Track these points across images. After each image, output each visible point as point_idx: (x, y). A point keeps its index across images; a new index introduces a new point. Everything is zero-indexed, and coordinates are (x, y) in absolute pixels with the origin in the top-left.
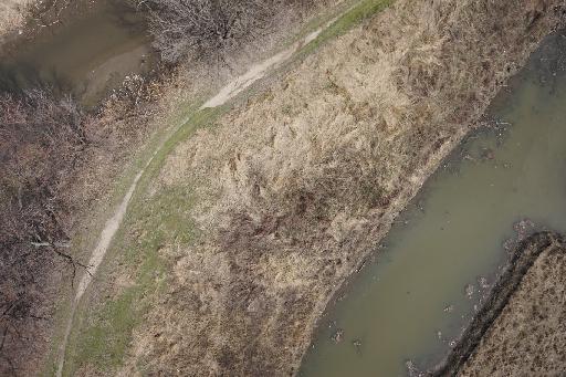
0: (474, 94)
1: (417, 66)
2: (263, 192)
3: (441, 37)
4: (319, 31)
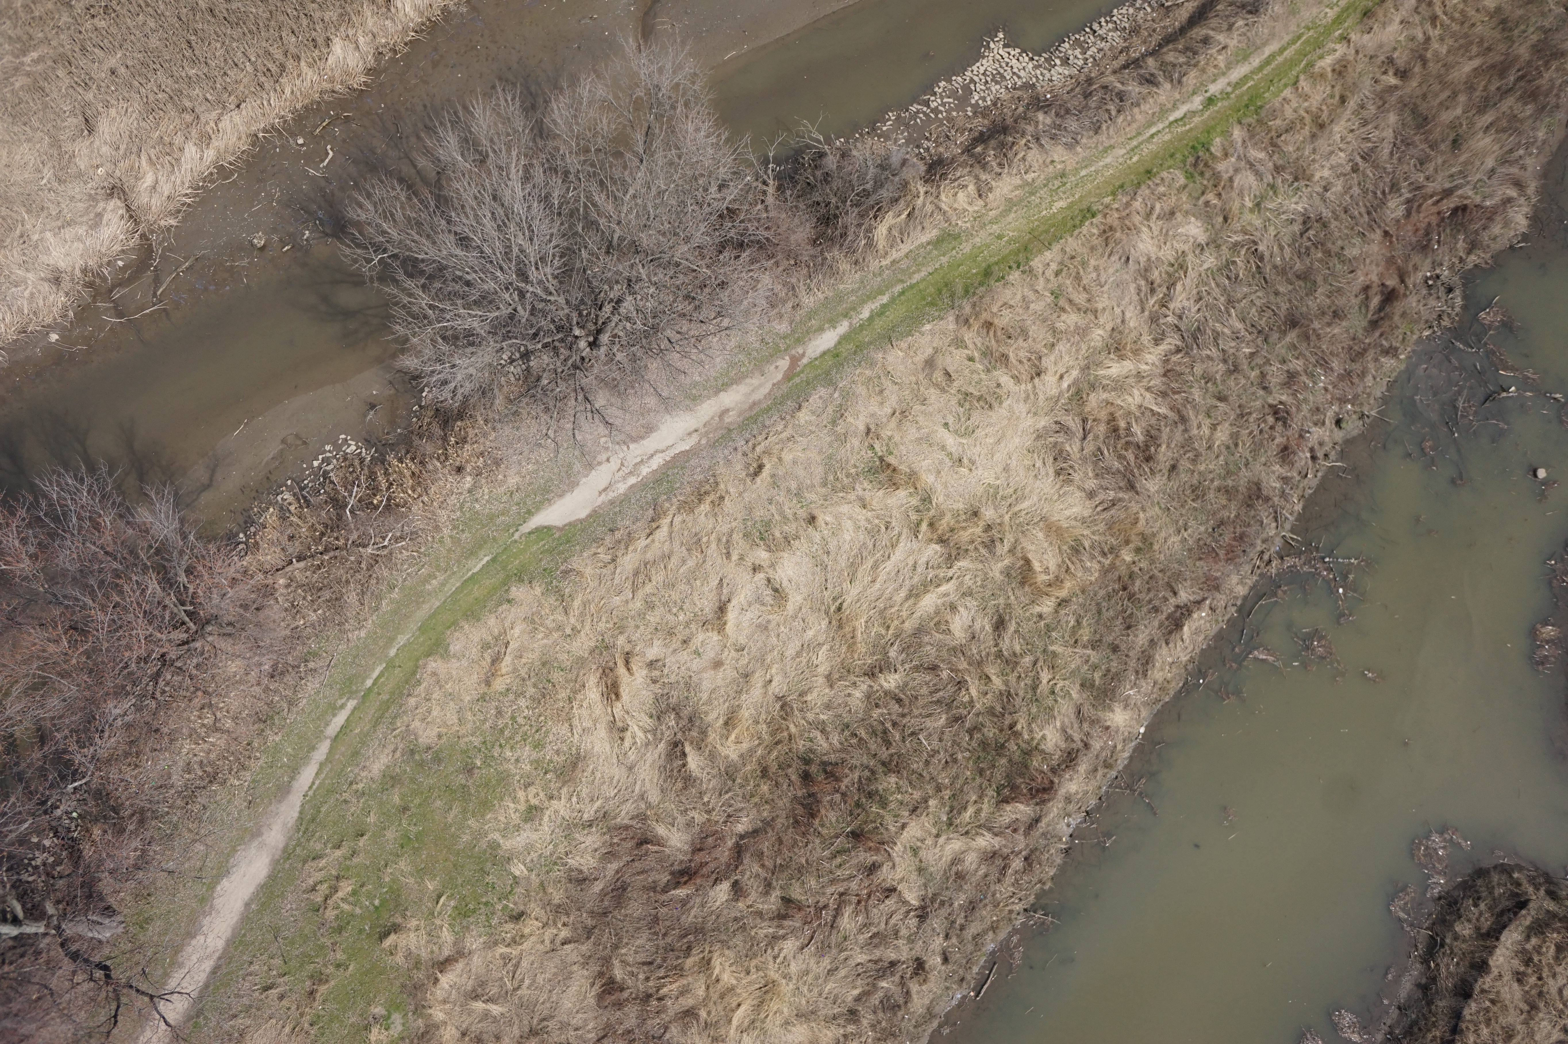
0: (1258, 485)
1: (1103, 415)
2: (694, 761)
3: (1157, 342)
4: (843, 327)
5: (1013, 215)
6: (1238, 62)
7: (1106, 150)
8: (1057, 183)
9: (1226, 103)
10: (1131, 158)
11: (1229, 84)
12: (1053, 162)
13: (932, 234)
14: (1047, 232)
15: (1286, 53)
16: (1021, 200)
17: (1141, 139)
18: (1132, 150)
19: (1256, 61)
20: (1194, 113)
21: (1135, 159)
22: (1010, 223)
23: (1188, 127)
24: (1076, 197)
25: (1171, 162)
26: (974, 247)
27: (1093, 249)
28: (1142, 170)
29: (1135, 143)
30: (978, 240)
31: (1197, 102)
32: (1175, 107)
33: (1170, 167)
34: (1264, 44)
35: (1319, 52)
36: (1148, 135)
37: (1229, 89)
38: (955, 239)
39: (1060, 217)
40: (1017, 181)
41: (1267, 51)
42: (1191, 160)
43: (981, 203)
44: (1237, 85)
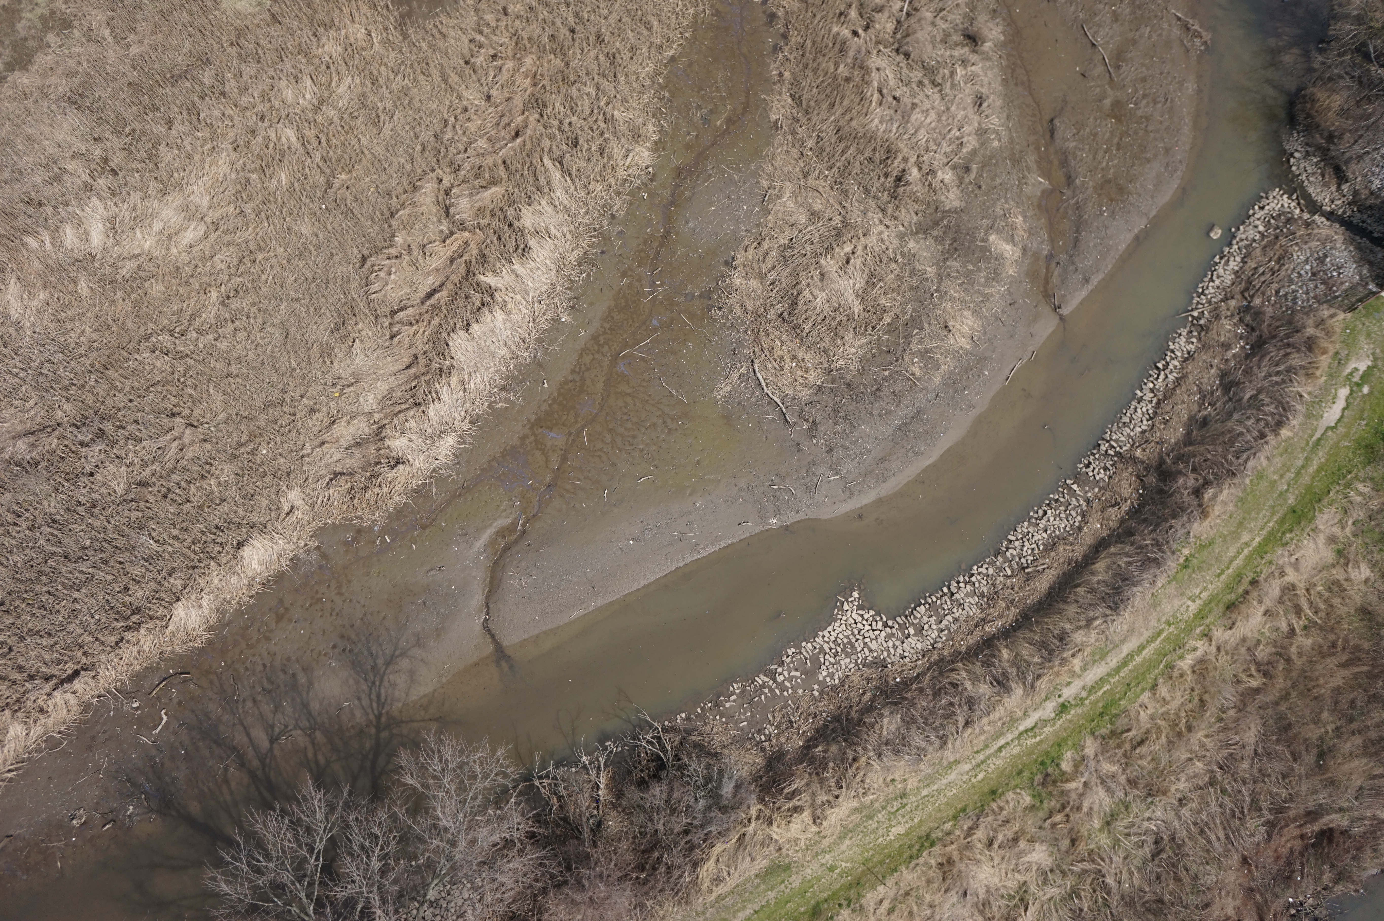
5: (848, 842)
6: (1094, 661)
7: (950, 766)
8: (896, 804)
9: (1079, 710)
10: (976, 775)
11: (1084, 688)
12: (893, 780)
13: (762, 863)
14: (881, 863)
15: (1145, 652)
16: (857, 826)
17: (988, 752)
18: (978, 765)
19: (1113, 661)
20: (1045, 722)
21: (981, 776)
22: (844, 852)
23: (1038, 738)
24: (916, 820)
25: (1018, 781)
26: (804, 880)
27: (929, 882)
28: (986, 790)
29: (981, 757)
30: (809, 871)
31: (1049, 709)
32: (1026, 714)
33: (1016, 786)
34: (1123, 641)
35: (1180, 652)
36: (996, 747)
37: (1084, 694)
38: (785, 870)
39: (897, 845)
40: (854, 804)
41: (1126, 649)
42: (1039, 778)
43: (814, 829)
44: (1092, 690)
